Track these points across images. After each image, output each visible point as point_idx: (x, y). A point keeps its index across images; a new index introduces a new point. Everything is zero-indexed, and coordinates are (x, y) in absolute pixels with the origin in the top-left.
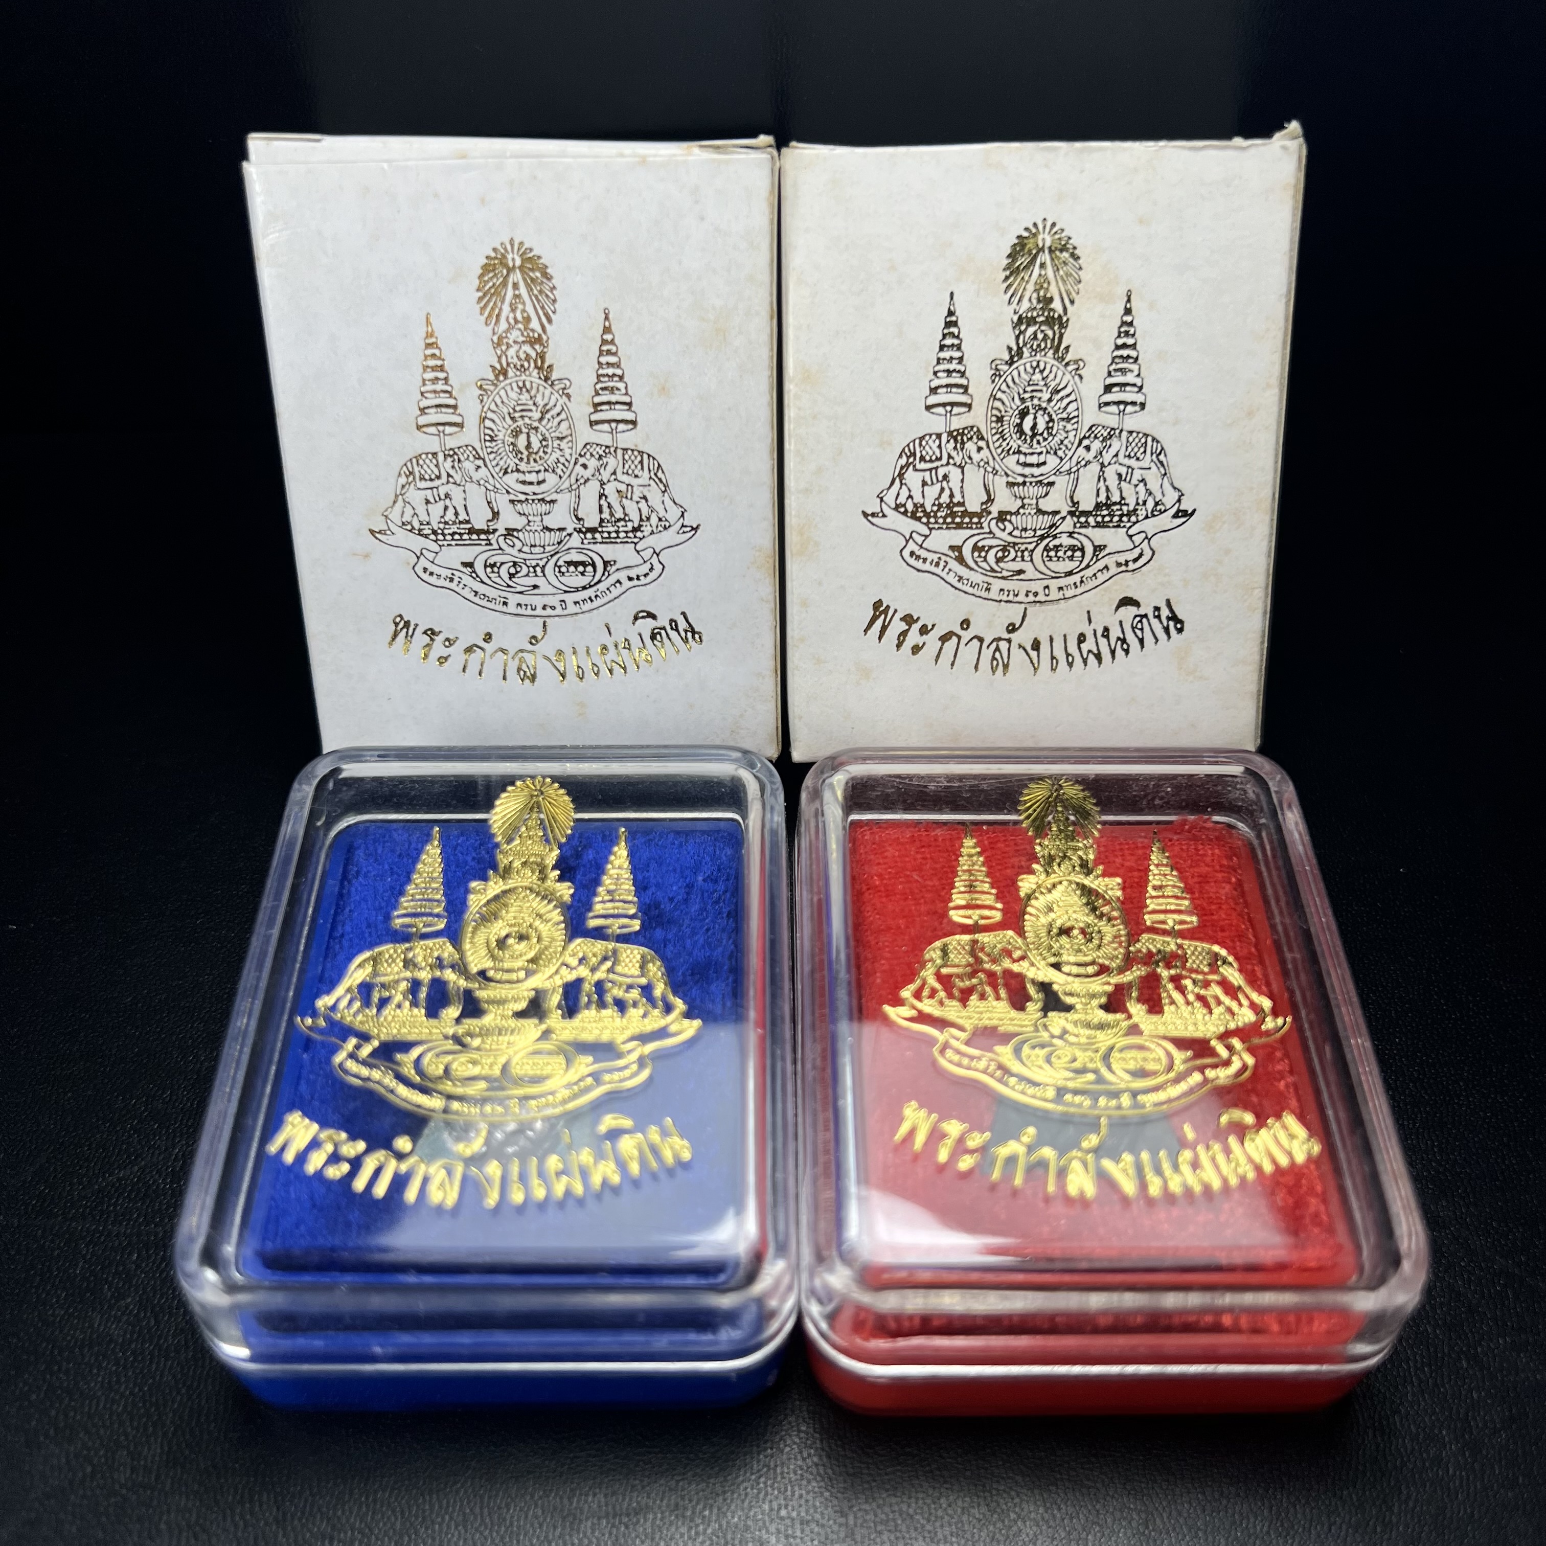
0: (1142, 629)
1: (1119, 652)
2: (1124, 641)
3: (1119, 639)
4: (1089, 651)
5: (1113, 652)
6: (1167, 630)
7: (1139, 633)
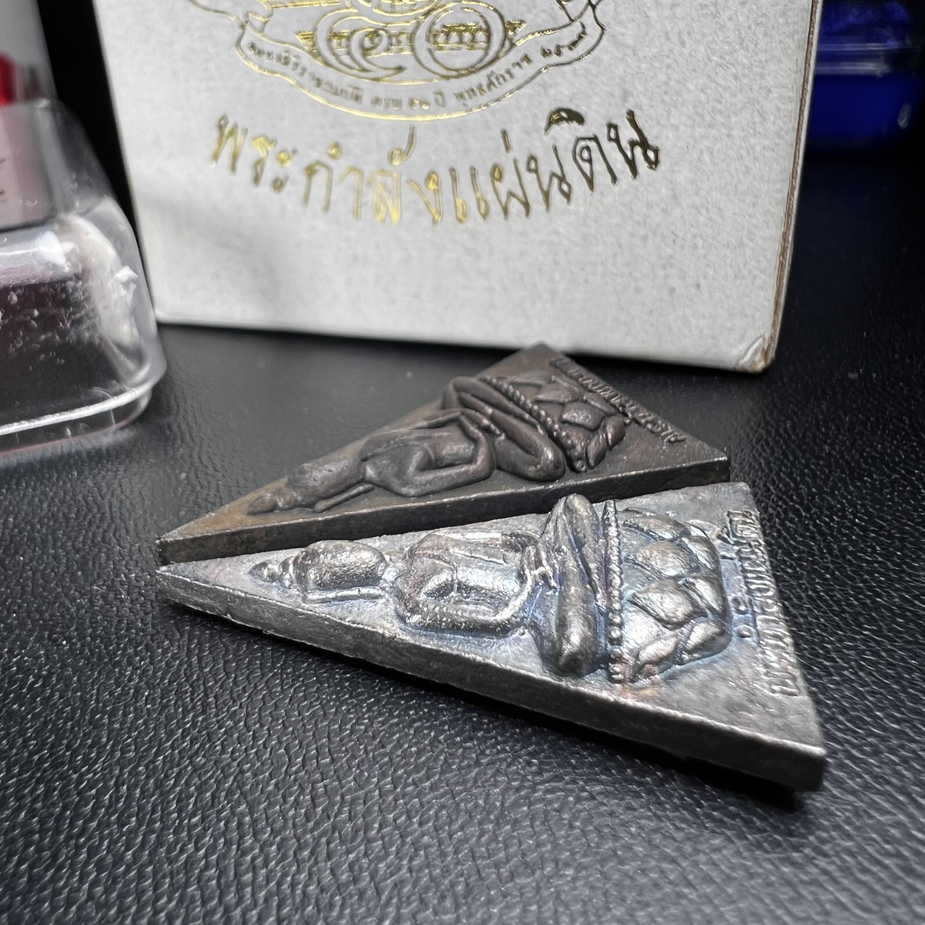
0: (590, 161)
1: (556, 197)
2: (562, 179)
3: (553, 175)
4: (511, 194)
5: (546, 195)
6: (632, 163)
7: (586, 167)
